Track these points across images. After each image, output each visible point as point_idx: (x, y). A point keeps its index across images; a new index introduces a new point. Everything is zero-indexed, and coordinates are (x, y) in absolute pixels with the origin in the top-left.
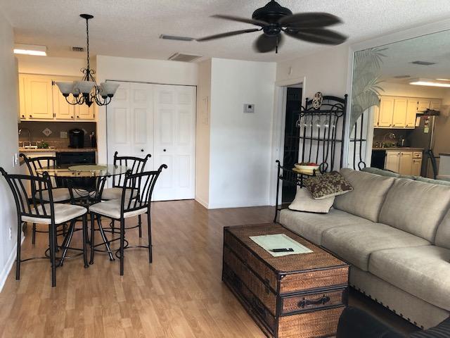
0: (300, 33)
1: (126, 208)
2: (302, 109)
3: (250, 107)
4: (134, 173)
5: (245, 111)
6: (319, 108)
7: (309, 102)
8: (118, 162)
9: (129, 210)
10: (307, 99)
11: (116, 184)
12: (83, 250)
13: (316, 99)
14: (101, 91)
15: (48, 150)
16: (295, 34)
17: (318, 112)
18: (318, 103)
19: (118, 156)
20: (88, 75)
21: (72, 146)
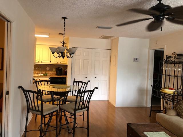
0: (176, 19)
1: (77, 108)
2: (164, 61)
3: (136, 59)
4: (81, 91)
5: (134, 61)
6: (175, 61)
7: (168, 57)
8: (75, 83)
9: (78, 109)
10: (167, 56)
11: (74, 94)
12: (56, 128)
13: (173, 56)
14: (69, 51)
15: (47, 76)
16: (172, 20)
17: (174, 62)
18: (174, 58)
19: (75, 81)
20: (63, 44)
21: (57, 75)
